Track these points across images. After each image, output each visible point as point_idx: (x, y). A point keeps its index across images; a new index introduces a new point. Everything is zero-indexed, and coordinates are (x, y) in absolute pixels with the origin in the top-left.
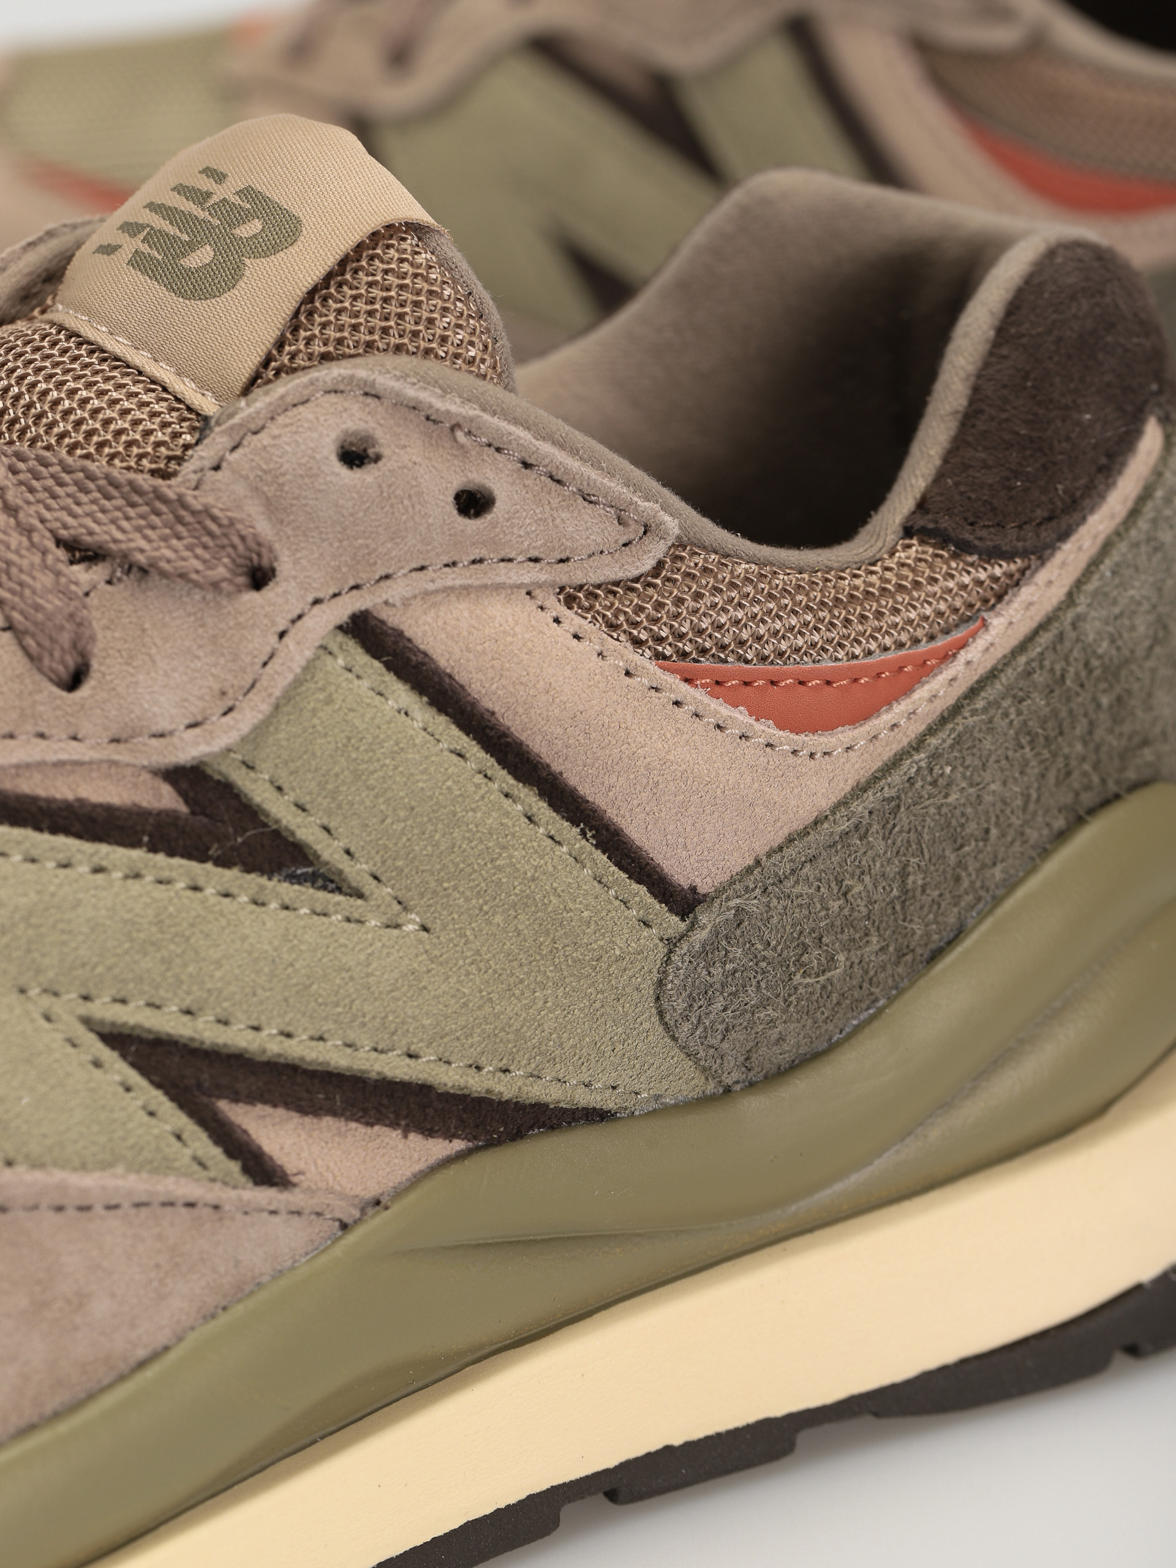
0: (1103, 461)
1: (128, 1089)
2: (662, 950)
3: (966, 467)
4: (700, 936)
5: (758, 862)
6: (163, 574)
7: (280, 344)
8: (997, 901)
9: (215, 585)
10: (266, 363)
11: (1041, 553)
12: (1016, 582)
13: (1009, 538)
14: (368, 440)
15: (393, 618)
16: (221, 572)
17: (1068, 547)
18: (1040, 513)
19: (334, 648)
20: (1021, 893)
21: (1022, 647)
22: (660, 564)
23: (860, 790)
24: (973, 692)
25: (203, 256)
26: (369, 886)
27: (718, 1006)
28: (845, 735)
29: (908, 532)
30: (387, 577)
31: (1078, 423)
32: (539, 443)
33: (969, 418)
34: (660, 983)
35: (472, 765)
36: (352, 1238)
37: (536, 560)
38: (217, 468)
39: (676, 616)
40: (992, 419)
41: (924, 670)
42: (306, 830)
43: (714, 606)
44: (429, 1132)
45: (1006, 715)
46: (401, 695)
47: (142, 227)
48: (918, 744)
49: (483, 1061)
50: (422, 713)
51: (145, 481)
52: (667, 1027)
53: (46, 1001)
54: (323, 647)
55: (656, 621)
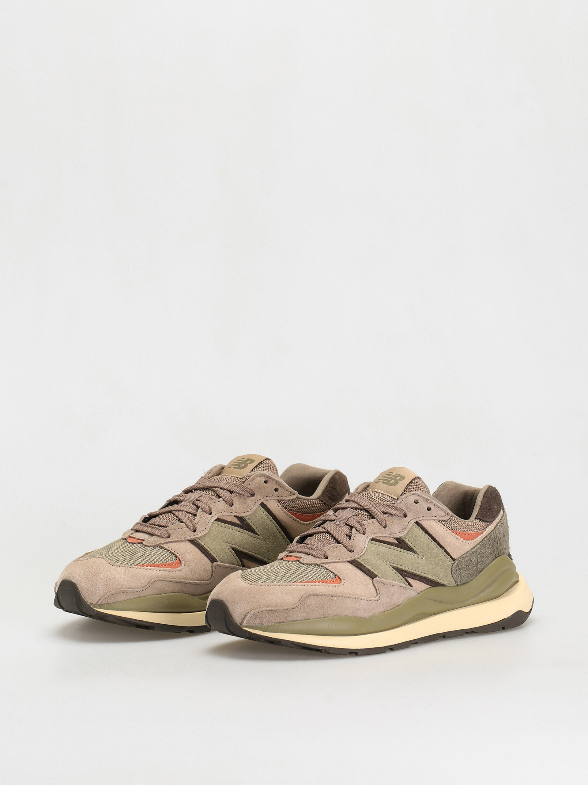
0: (497, 512)
1: (396, 573)
2: (452, 565)
3: (481, 511)
4: (456, 563)
5: (461, 556)
6: (395, 515)
7: (404, 491)
8: (487, 566)
9: (401, 516)
10: (403, 493)
11: (491, 522)
12: (489, 525)
13: (488, 520)
14: (418, 500)
15: (420, 522)
16: (401, 515)
17: (494, 522)
18: (491, 517)
19: (414, 525)
20: (490, 565)
21: (490, 533)
22: (449, 519)
23: (472, 549)
24: (484, 538)
25: (393, 481)
26: (419, 553)
27: (458, 572)
28: (470, 541)
29: (475, 519)
30: (419, 517)
31: (495, 507)
32: (436, 503)
33: (481, 506)
34: (452, 569)
35: (430, 540)
36: (419, 595)
37: (436, 517)
38: (400, 503)
39: (451, 525)
40: (484, 506)
41: (479, 534)
42: (412, 546)
43: (453, 524)
44: (427, 584)
45: (488, 542)
46: (422, 531)
47: (382, 479)
48: (479, 544)
49: (433, 575)
50: (424, 533)
51: (391, 505)
52: (452, 574)
53: (386, 563)
54: (413, 525)
55: (449, 525)
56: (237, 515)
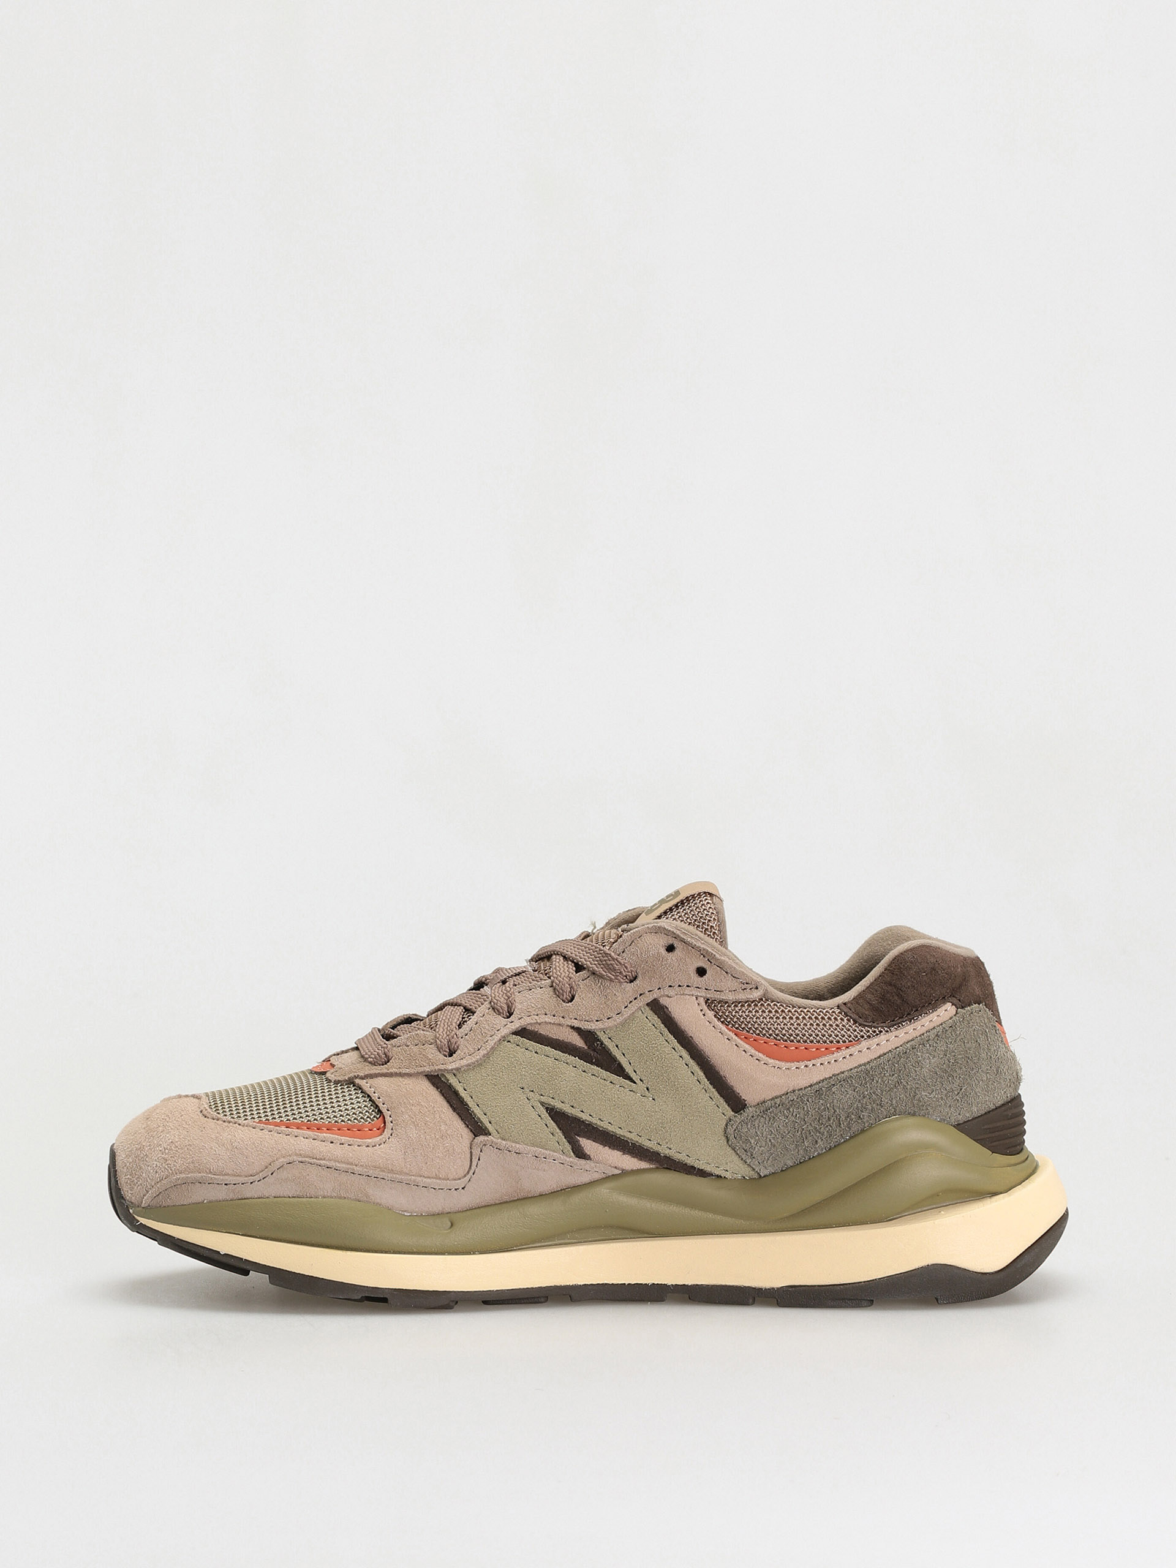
56: (576, 1024)
